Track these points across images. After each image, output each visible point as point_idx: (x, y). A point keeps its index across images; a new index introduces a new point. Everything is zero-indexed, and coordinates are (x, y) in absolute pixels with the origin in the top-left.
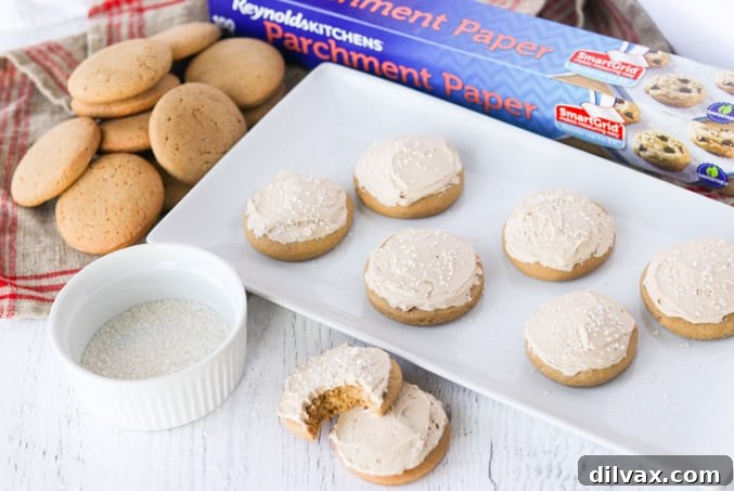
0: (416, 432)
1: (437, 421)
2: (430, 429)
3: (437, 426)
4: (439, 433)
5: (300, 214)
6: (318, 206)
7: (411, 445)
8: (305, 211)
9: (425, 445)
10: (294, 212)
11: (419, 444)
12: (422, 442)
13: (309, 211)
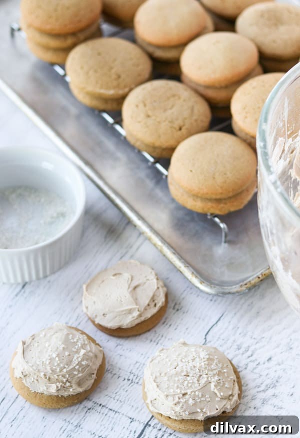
0: (137, 304)
1: (156, 301)
2: (149, 305)
3: (155, 305)
4: (153, 311)
5: (53, 371)
6: (71, 367)
7: (130, 311)
8: (58, 370)
9: (140, 316)
10: (48, 368)
11: (136, 314)
12: (138, 313)
13: (61, 371)
